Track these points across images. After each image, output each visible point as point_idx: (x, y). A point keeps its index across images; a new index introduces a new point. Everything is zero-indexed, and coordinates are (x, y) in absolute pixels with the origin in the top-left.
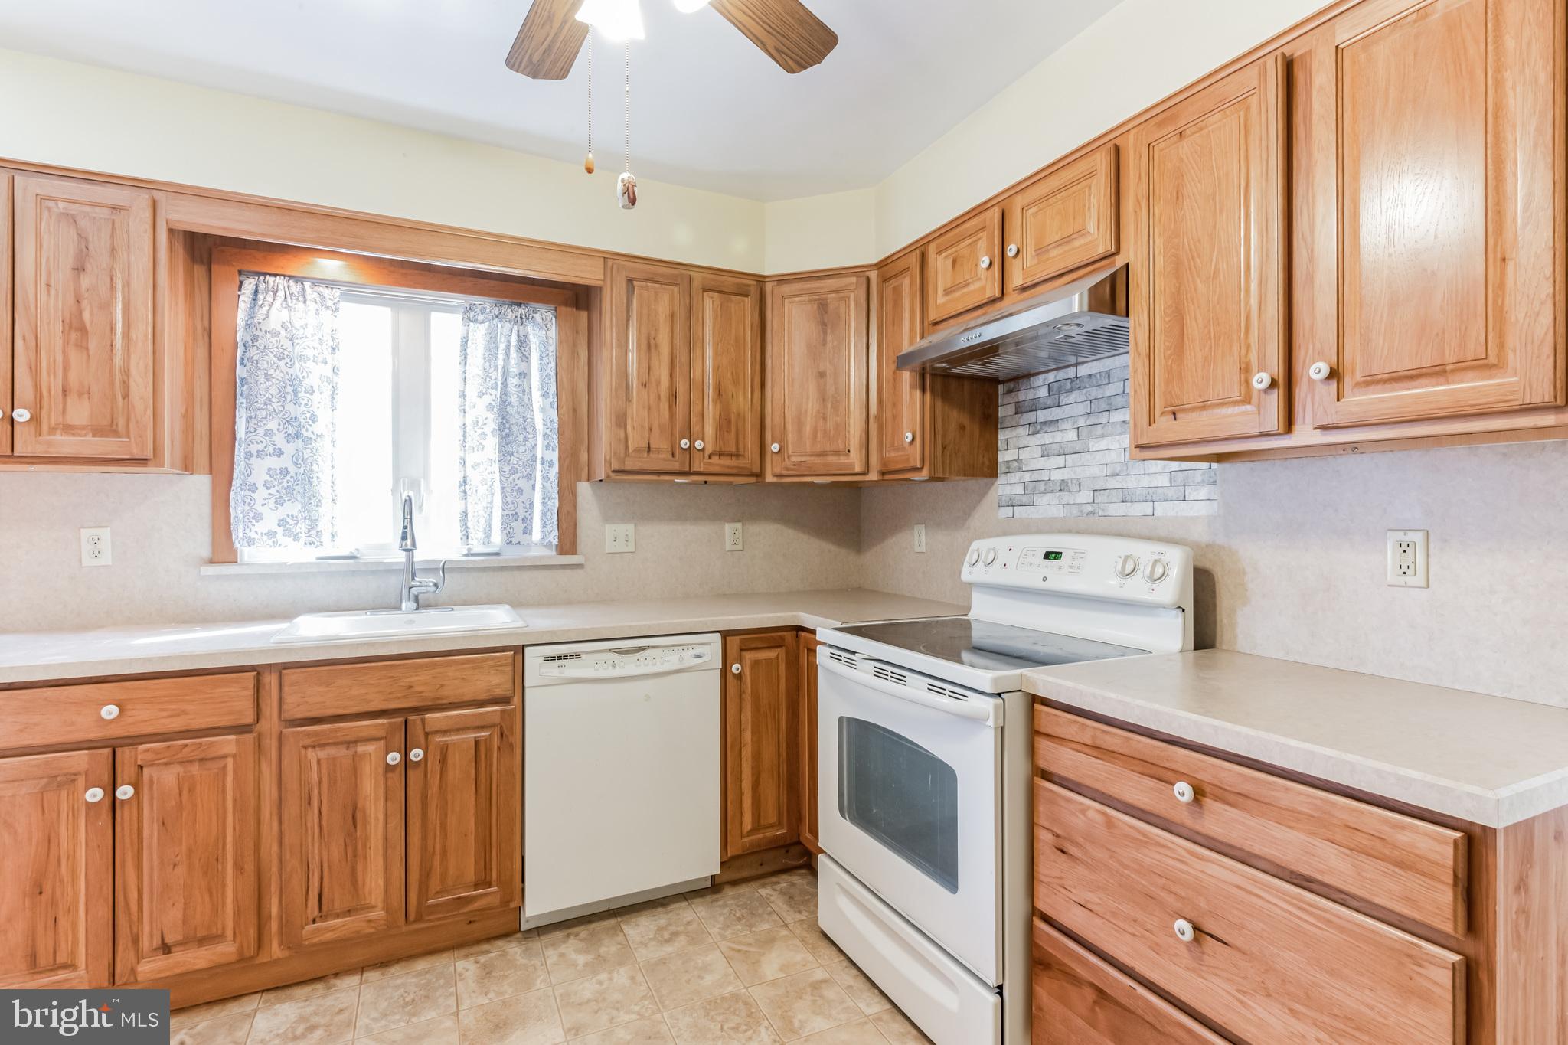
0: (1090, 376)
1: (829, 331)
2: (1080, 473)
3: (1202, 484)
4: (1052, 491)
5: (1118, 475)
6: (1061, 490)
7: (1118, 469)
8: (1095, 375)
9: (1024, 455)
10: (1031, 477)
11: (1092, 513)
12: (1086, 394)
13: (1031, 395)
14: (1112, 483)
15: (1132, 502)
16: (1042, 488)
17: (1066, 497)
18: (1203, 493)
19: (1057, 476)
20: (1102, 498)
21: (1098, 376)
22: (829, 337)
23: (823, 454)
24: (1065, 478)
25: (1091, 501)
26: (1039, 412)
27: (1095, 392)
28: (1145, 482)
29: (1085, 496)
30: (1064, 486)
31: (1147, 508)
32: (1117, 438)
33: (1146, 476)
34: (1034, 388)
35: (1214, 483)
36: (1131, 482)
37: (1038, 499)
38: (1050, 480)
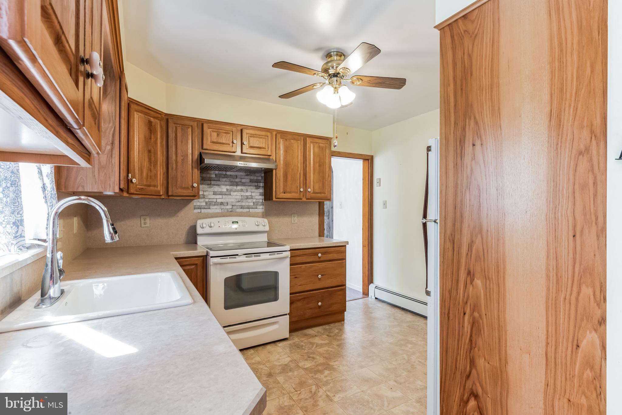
0: (231, 175)
1: (152, 134)
2: (227, 200)
3: (261, 205)
4: (217, 205)
5: (240, 202)
6: (220, 205)
7: (240, 200)
8: (232, 175)
9: (206, 193)
10: (209, 200)
11: (231, 211)
12: (229, 179)
13: (208, 176)
14: (238, 204)
15: (243, 208)
16: (214, 204)
17: (222, 207)
18: (261, 207)
19: (219, 201)
20: (234, 207)
21: (233, 176)
22: (152, 137)
23: (149, 186)
24: (222, 201)
25: (231, 208)
26: (212, 181)
27: (232, 180)
28: (247, 204)
29: (229, 207)
30: (222, 204)
31: (248, 210)
32: (239, 192)
33: (247, 203)
34: (210, 174)
35: (263, 205)
36: (243, 204)
37: (211, 207)
38: (216, 201)
